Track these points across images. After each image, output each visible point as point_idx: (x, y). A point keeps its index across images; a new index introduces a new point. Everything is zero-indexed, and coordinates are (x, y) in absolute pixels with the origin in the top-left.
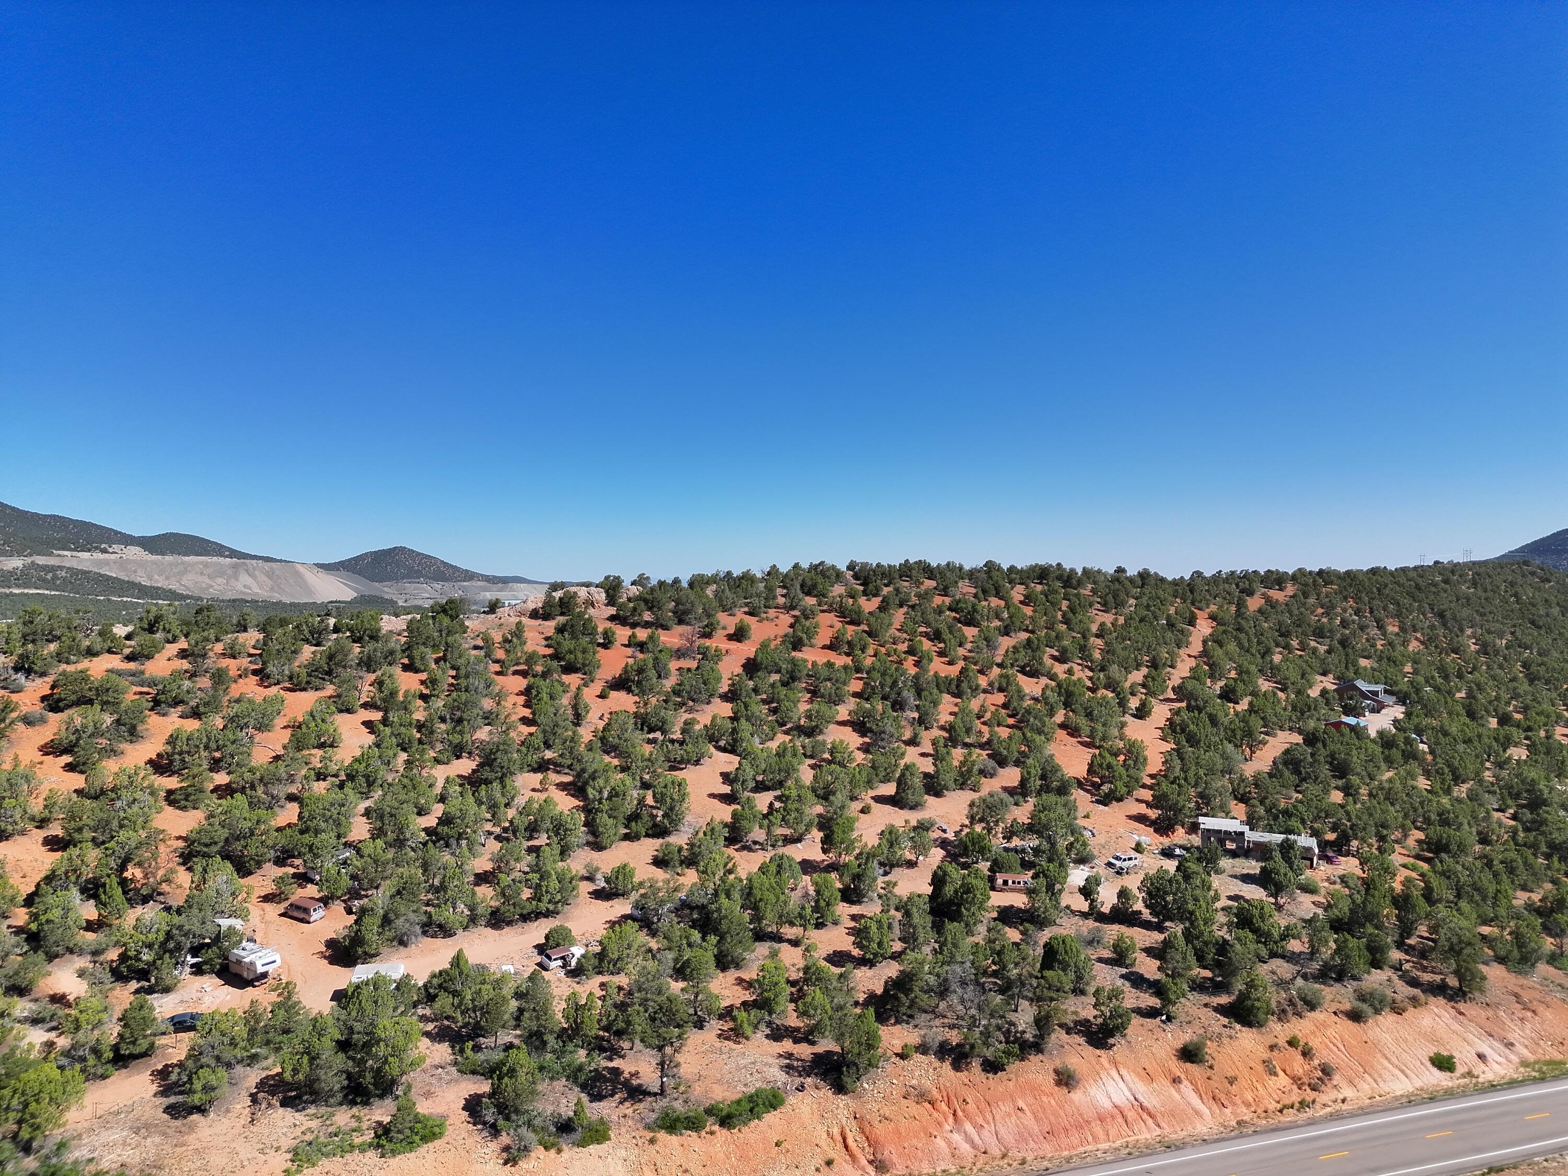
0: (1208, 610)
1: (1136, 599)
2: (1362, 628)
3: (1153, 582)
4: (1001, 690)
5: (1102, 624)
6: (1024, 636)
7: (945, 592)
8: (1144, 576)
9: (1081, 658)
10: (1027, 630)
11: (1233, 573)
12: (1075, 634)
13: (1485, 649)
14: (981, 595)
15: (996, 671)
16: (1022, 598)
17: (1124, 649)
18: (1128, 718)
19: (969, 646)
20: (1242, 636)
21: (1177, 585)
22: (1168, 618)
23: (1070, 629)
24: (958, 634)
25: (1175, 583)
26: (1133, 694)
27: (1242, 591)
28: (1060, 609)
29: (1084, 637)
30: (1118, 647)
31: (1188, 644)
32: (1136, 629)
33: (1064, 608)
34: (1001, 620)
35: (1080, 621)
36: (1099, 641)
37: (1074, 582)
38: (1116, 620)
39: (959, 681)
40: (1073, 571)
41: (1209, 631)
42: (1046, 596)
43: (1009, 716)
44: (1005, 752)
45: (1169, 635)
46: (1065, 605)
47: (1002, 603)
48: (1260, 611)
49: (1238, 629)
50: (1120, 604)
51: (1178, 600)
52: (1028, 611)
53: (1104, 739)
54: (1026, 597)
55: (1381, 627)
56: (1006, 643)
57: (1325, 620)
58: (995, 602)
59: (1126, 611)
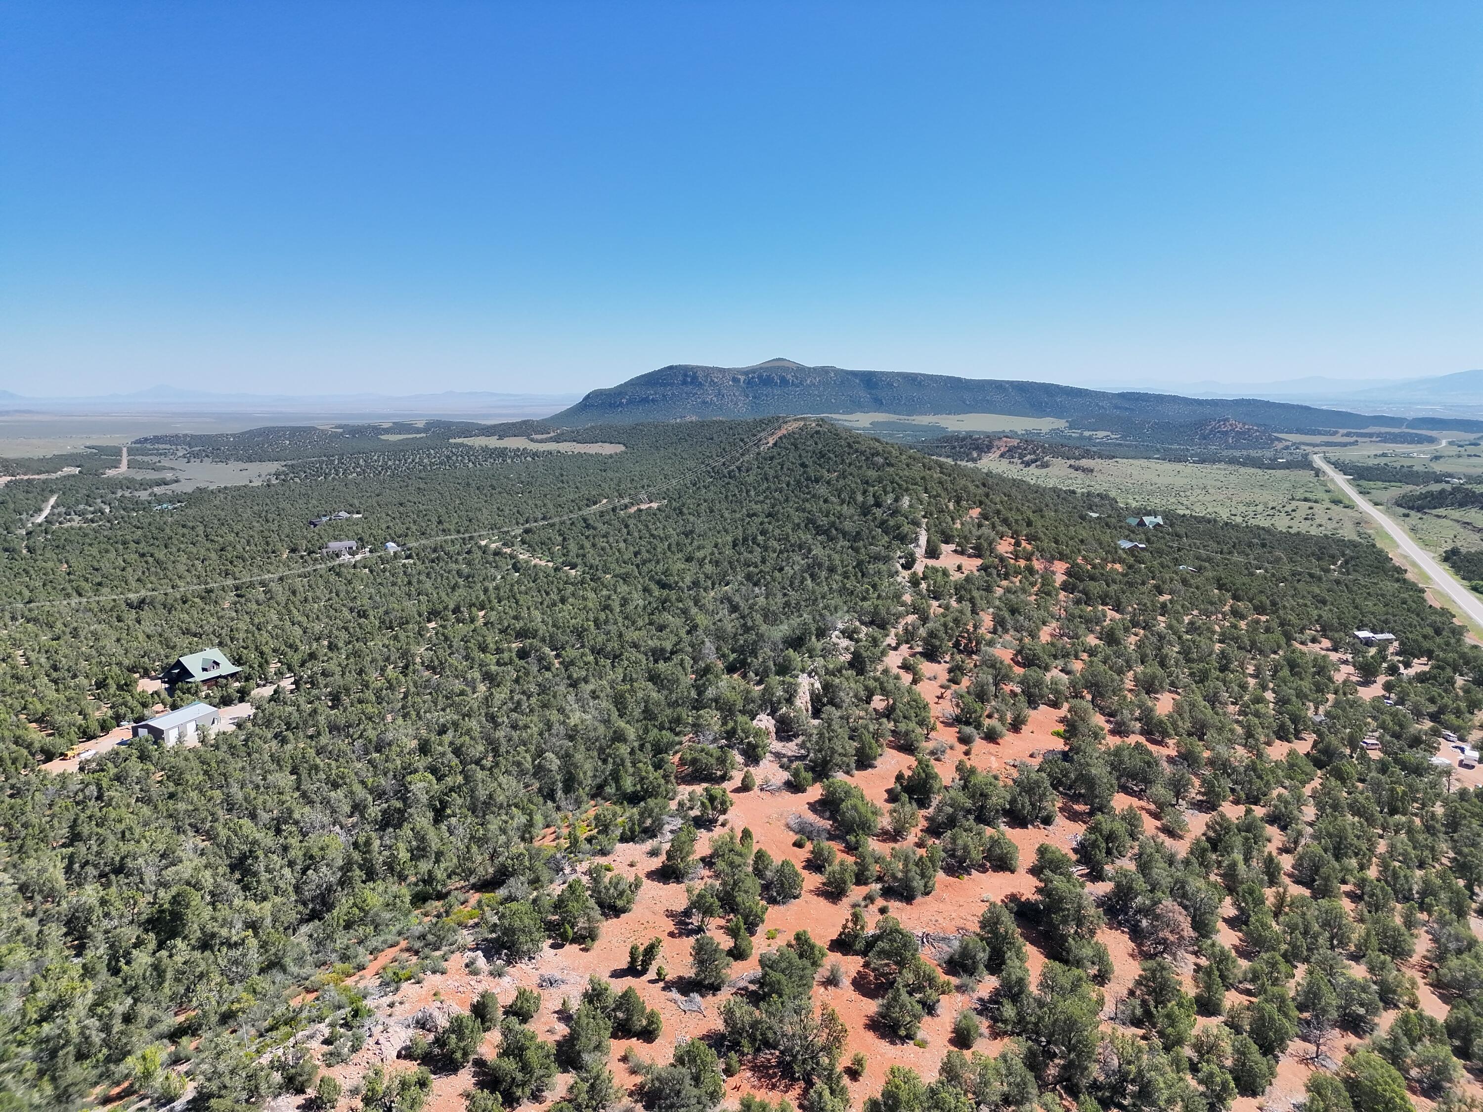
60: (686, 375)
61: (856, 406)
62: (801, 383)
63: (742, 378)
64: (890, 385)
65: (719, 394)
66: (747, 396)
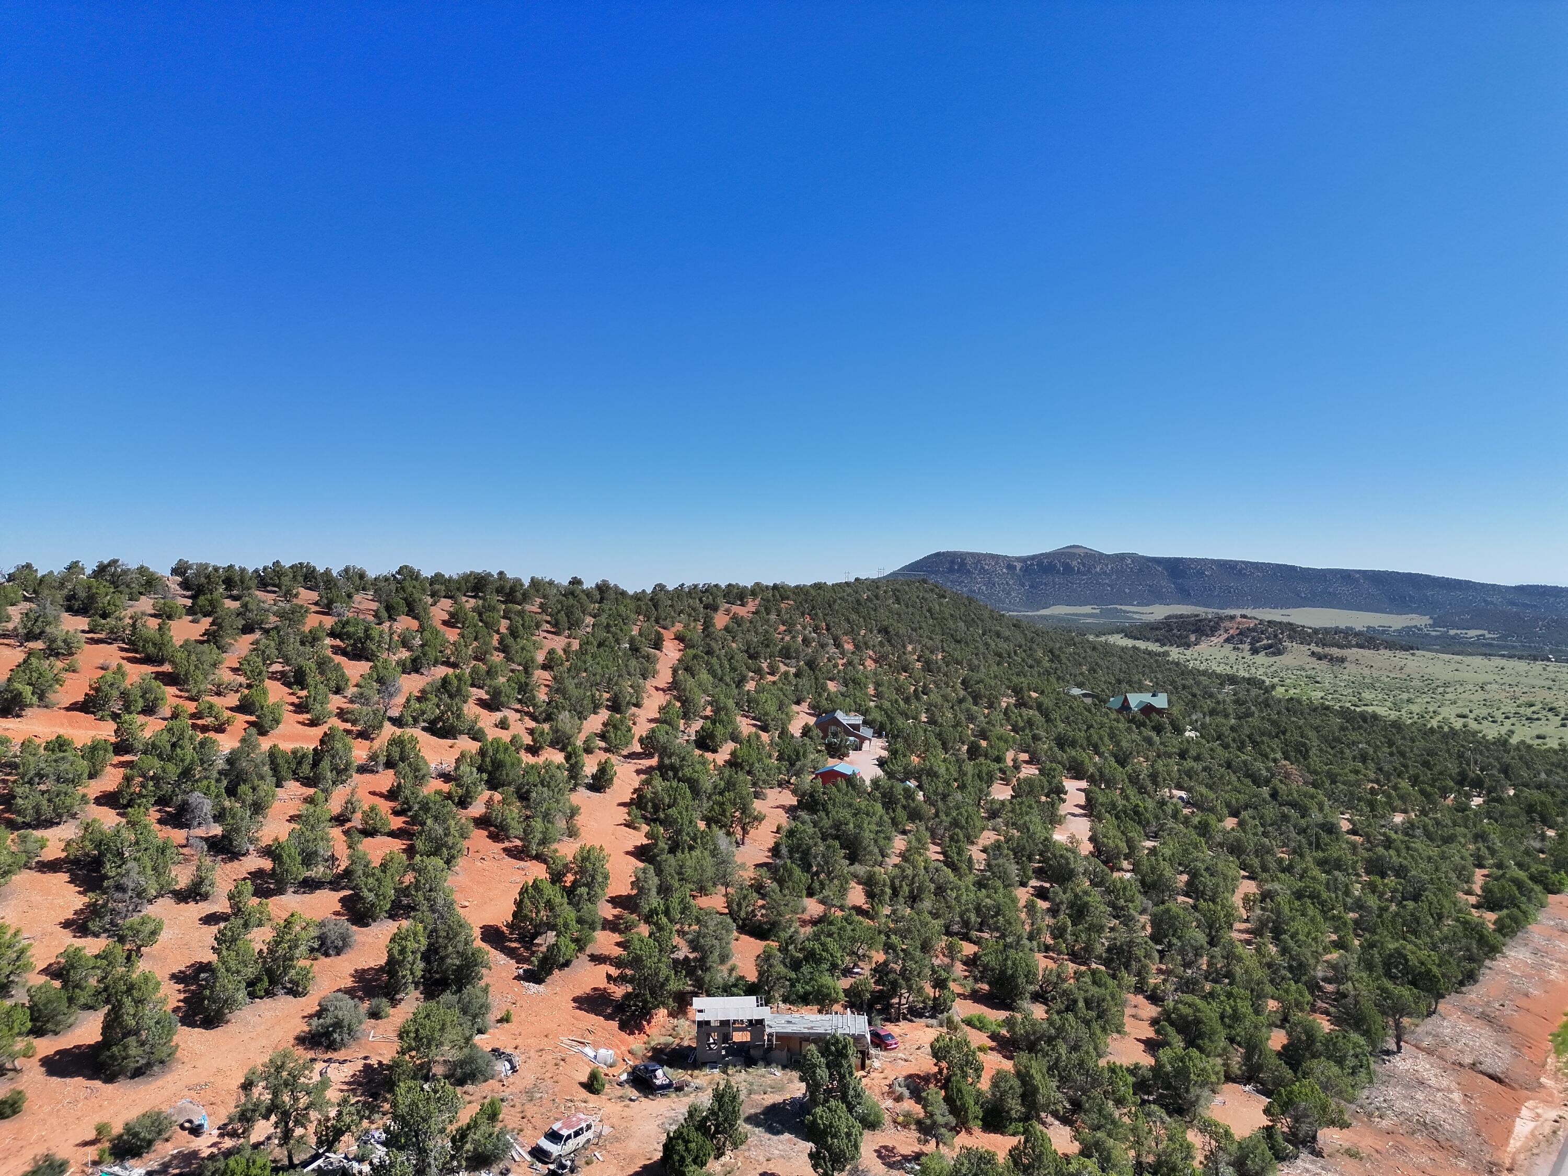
0: (674, 629)
1: (594, 617)
2: (823, 646)
3: (613, 596)
4: (389, 764)
5: (551, 652)
6: (441, 671)
7: (327, 608)
8: (603, 588)
9: (520, 701)
10: (447, 663)
11: (696, 586)
12: (514, 666)
13: (928, 667)
14: (385, 615)
15: (389, 730)
16: (446, 617)
17: (578, 686)
18: (583, 792)
19: (351, 691)
20: (714, 661)
21: (639, 599)
22: (632, 641)
23: (509, 659)
24: (333, 676)
25: (638, 597)
26: (588, 750)
27: (706, 607)
28: (498, 632)
29: (526, 670)
30: (570, 684)
31: (655, 674)
32: (594, 657)
33: (503, 630)
34: (410, 649)
35: (523, 649)
36: (546, 675)
37: (519, 595)
38: (569, 645)
39: (318, 756)
40: (518, 582)
41: (678, 655)
42: (480, 614)
43: (396, 813)
44: (371, 897)
45: (633, 663)
46: (504, 625)
47: (415, 624)
48: (727, 629)
49: (707, 653)
50: (574, 624)
51: (641, 617)
52: (452, 635)
53: (543, 842)
54: (452, 615)
55: (838, 645)
56: (411, 684)
57: (787, 638)
58: (404, 623)
59: (581, 632)
60: (953, 562)
61: (1158, 597)
62: (1089, 571)
63: (1019, 566)
64: (1201, 574)
65: (990, 584)
66: (1023, 585)
